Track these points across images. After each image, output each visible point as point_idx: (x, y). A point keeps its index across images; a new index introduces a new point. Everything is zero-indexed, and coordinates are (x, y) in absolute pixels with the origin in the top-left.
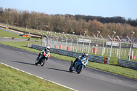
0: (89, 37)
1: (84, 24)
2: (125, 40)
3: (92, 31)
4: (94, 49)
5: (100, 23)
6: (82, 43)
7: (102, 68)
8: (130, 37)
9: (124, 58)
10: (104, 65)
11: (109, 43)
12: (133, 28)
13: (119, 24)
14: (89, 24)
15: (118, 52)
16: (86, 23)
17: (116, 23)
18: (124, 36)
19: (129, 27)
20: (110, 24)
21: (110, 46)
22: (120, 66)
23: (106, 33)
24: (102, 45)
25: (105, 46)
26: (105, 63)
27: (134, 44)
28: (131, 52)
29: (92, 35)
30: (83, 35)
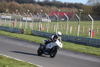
0: (9, 14)
1: (5, 4)
2: (36, 16)
3: (12, 9)
4: (14, 23)
5: (18, 4)
6: (4, 19)
7: (20, 37)
8: (39, 14)
9: (36, 29)
10: (21, 35)
11: (24, 19)
12: (41, 7)
13: (32, 4)
14: (9, 4)
15: (31, 25)
16: (7, 4)
17: (29, 3)
18: (35, 13)
19: (38, 7)
20: (25, 4)
21: (25, 21)
22: (33, 35)
23: (22, 11)
24: (19, 20)
25: (22, 20)
26: (22, 33)
27: (42, 19)
28: (41, 25)
29: (12, 13)
30: (5, 13)
